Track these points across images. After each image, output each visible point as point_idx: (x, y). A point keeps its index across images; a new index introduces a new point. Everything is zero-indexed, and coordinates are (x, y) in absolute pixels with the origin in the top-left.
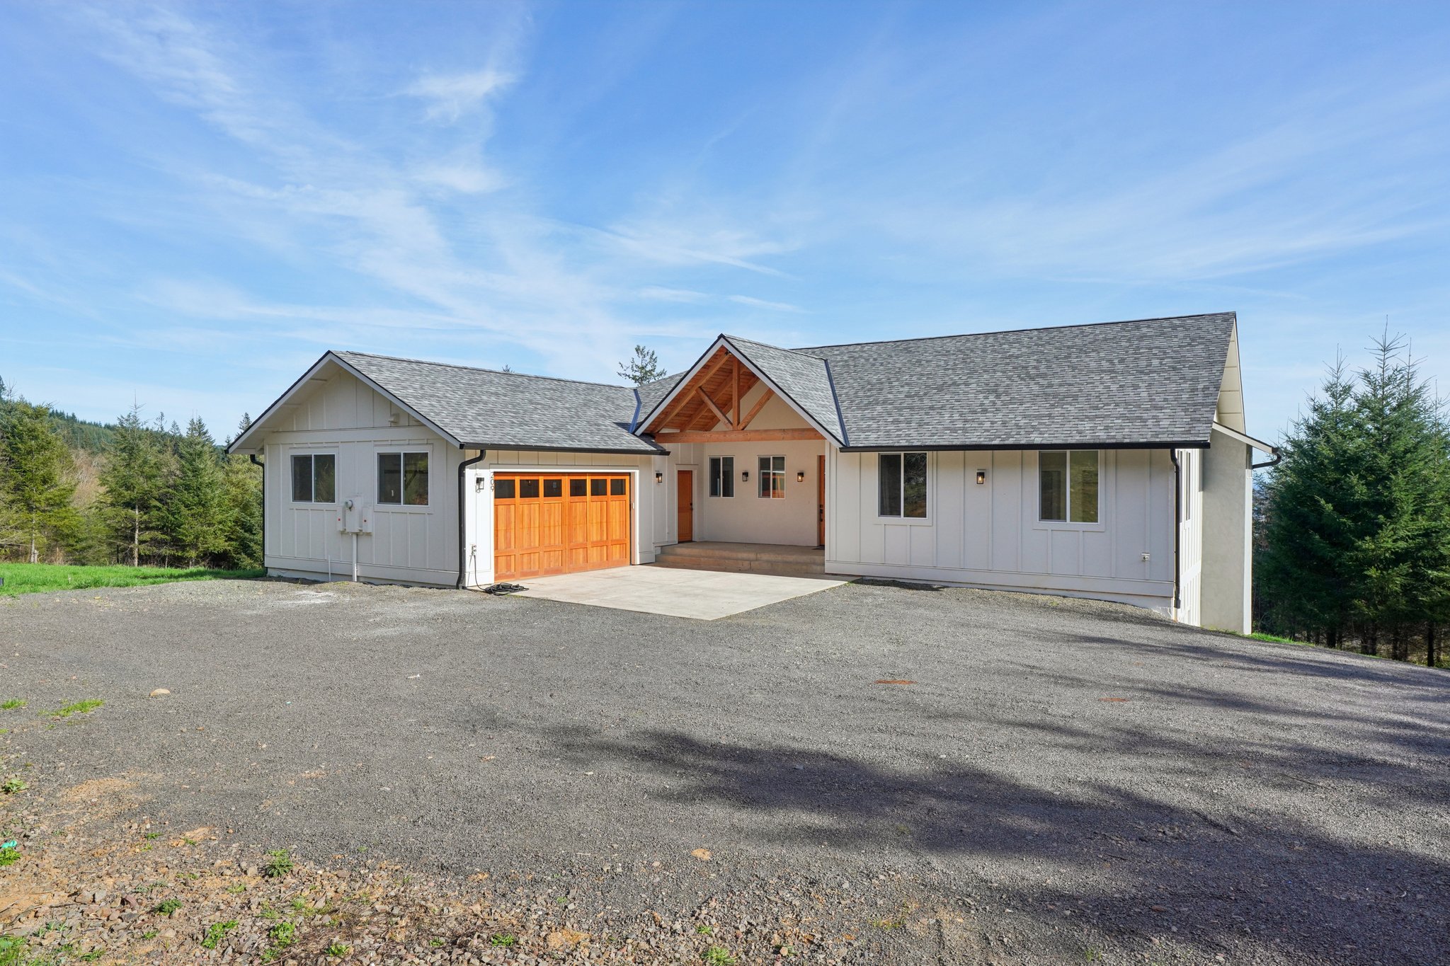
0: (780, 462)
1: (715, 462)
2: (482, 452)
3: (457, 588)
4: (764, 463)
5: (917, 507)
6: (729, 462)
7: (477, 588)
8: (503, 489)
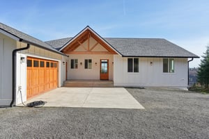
0: (90, 61)
1: (72, 61)
2: (28, 45)
3: (11, 106)
4: (86, 61)
5: (136, 70)
6: (76, 61)
7: (22, 105)
8: (29, 64)
